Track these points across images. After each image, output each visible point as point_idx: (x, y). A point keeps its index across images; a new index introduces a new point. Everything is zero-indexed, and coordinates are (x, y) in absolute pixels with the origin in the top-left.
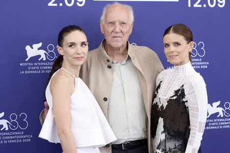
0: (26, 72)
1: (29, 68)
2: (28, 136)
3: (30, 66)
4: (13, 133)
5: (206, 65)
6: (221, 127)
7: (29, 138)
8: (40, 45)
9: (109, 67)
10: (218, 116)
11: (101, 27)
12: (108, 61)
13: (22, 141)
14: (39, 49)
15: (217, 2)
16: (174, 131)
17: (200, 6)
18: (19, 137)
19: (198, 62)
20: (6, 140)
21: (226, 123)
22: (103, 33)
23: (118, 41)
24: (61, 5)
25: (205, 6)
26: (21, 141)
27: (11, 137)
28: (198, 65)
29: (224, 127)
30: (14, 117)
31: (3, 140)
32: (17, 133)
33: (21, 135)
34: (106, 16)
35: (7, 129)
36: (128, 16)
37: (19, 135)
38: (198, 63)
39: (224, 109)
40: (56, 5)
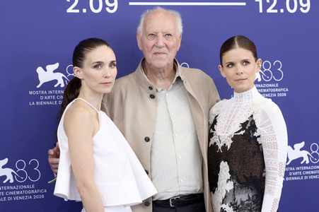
0: (37, 103)
1: (42, 98)
2: (41, 191)
3: (43, 95)
4: (20, 187)
5: (284, 92)
6: (306, 178)
7: (41, 194)
8: (56, 66)
9: (152, 97)
10: (302, 163)
11: (139, 41)
12: (151, 88)
13: (33, 197)
14: (55, 71)
15: (299, 6)
16: (244, 176)
17: (276, 11)
18: (29, 192)
19: (273, 88)
20: (10, 196)
21: (312, 172)
22: (141, 48)
23: (161, 59)
24: (84, 11)
25: (282, 11)
26: (31, 197)
27: (18, 193)
28: (273, 92)
29: (311, 177)
30: (21, 165)
31: (7, 197)
32: (25, 187)
33: (31, 189)
34: (145, 26)
35: (12, 181)
36: (175, 25)
37: (28, 189)
38: (274, 90)
39: (310, 152)
40: (77, 11)
